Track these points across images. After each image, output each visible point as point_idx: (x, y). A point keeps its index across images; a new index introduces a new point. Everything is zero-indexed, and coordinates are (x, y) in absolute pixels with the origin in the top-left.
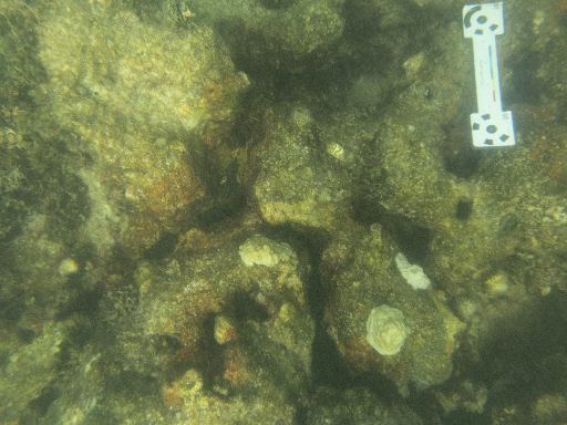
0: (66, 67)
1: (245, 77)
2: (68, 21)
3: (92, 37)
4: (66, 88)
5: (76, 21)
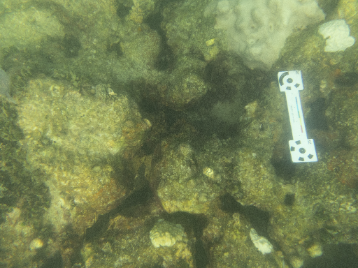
0: (36, 128)
1: (148, 122)
2: (37, 103)
3: (52, 110)
4: (36, 142)
5: (42, 102)
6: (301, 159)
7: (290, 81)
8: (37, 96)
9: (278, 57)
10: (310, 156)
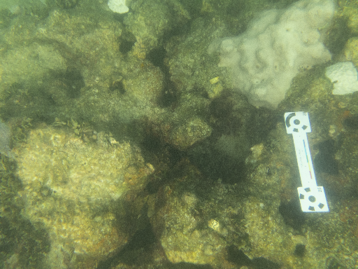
1: (151, 167)
3: (53, 160)
5: (43, 153)
6: (311, 208)
7: (297, 122)
8: (38, 147)
9: (284, 98)
10: (321, 206)
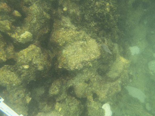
0: (90, 42)
1: (60, 68)
